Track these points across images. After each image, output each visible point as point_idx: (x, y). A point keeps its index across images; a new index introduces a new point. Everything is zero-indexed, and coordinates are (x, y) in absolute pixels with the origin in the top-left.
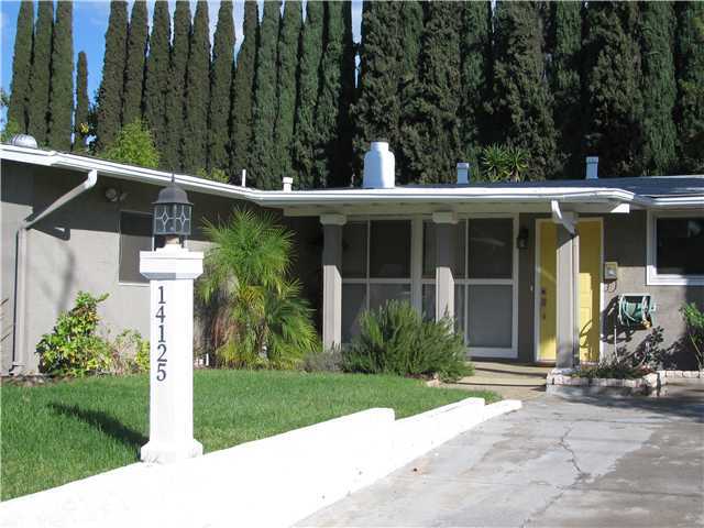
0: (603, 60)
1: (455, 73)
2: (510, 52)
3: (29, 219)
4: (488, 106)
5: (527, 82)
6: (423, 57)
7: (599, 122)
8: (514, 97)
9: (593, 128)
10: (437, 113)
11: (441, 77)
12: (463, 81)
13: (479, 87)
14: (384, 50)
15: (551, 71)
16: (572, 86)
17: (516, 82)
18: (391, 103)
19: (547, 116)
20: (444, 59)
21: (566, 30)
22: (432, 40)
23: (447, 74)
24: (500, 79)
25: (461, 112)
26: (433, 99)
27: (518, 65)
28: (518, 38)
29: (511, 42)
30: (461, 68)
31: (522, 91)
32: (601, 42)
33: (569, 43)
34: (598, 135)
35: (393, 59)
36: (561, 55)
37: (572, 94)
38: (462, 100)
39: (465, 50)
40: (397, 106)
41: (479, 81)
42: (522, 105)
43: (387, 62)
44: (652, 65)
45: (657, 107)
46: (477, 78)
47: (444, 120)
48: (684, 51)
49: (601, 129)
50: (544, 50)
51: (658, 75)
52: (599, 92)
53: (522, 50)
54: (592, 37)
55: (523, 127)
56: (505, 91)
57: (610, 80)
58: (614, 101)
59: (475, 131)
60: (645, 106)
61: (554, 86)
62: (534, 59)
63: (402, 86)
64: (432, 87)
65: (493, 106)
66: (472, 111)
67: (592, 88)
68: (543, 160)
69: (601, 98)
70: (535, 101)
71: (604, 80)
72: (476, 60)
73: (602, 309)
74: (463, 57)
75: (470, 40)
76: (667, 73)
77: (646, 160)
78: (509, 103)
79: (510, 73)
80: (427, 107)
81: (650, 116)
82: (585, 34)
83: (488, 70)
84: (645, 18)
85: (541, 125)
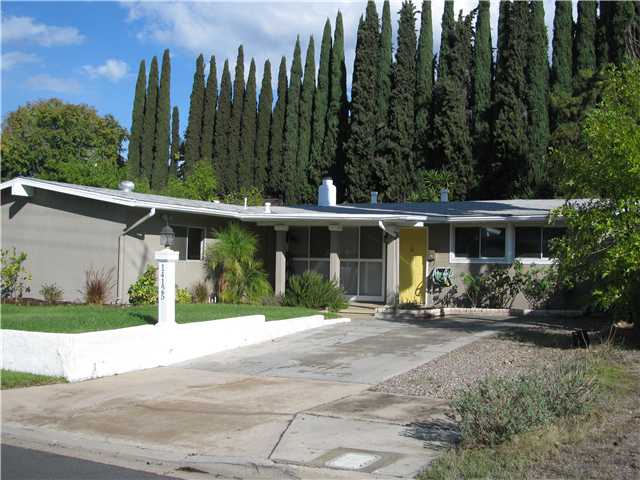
0: (502, 116)
1: (410, 122)
2: (444, 109)
3: (125, 230)
4: (431, 145)
5: (454, 128)
6: (390, 112)
7: (500, 155)
8: (447, 139)
9: (496, 160)
10: (398, 148)
11: (401, 125)
12: (416, 128)
13: (426, 131)
14: (365, 108)
15: (471, 122)
16: (484, 132)
17: (448, 129)
18: (369, 143)
19: (467, 151)
20: (403, 114)
21: (481, 95)
22: (396, 101)
23: (405, 123)
24: (437, 128)
25: (414, 148)
26: (396, 139)
27: (448, 117)
28: (449, 101)
29: (445, 103)
30: (415, 121)
31: (452, 135)
32: (502, 104)
33: (483, 103)
34: (499, 164)
35: (371, 114)
36: (478, 111)
37: (484, 136)
38: (415, 139)
39: (417, 108)
40: (372, 145)
41: (426, 128)
42: (453, 144)
43: (367, 115)
44: (534, 118)
45: (537, 146)
46: (424, 126)
47: (403, 153)
48: (555, 109)
49: (500, 160)
50: (468, 108)
51: (538, 125)
52: (499, 136)
53: (451, 108)
54: (497, 100)
55: (452, 158)
56: (441, 135)
57: (507, 128)
58: (508, 142)
59: (423, 160)
60: (530, 145)
61: (473, 132)
62: (461, 114)
63: (377, 131)
64: (395, 132)
65: (434, 144)
66: (421, 147)
67: (495, 133)
68: (465, 180)
69: (500, 140)
70: (460, 141)
71: (502, 128)
72: (424, 114)
73: (427, 275)
74: (416, 113)
75: (420, 101)
76: (544, 124)
77: (530, 180)
78: (443, 143)
79: (445, 124)
80: (392, 144)
81: (533, 152)
82: (492, 99)
83: (431, 121)
84: (530, 89)
85: (464, 156)
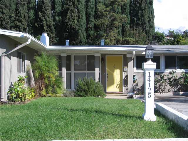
0: (69, 14)
1: (26, 15)
2: (43, 10)
4: (36, 24)
5: (48, 19)
6: (17, 10)
7: (68, 30)
8: (44, 22)
9: (65, 32)
10: (22, 25)
11: (23, 16)
12: (29, 17)
13: (33, 19)
14: (5, 6)
15: (53, 16)
16: (59, 20)
17: (45, 18)
18: (8, 22)
19: (53, 28)
20: (23, 11)
21: (58, 5)
22: (20, 5)
23: (24, 15)
24: (40, 17)
25: (28, 26)
26: (20, 21)
27: (45, 13)
28: (45, 6)
29: (43, 7)
30: (28, 14)
31: (46, 21)
32: (68, 9)
33: (58, 9)
34: (67, 34)
35: (8, 9)
36: (57, 12)
37: (60, 23)
38: (28, 22)
39: (29, 9)
41: (33, 18)
42: (47, 25)
43: (6, 10)
44: (80, 16)
45: (82, 27)
46: (33, 17)
47: (23, 28)
48: (88, 13)
49: (68, 32)
50: (52, 10)
51: (82, 19)
52: (68, 22)
53: (46, 10)
54: (65, 8)
55: (47, 30)
56: (42, 21)
57: (71, 19)
58: (72, 25)
59: (32, 31)
60: (79, 27)
61: (55, 20)
62: (49, 12)
63: (10, 17)
64: (20, 18)
65: (38, 25)
66: (31, 25)
67: (66, 21)
68: (52, 40)
69: (68, 24)
70: (50, 24)
71: (69, 19)
72: (32, 12)
73: (123, 78)
74: (28, 11)
75: (30, 6)
76: (84, 18)
77: (79, 41)
78: (43, 24)
79: (43, 16)
80: (19, 24)
81: (80, 29)
82: (63, 7)
83: (36, 15)
84: (79, 4)
85: (52, 30)
